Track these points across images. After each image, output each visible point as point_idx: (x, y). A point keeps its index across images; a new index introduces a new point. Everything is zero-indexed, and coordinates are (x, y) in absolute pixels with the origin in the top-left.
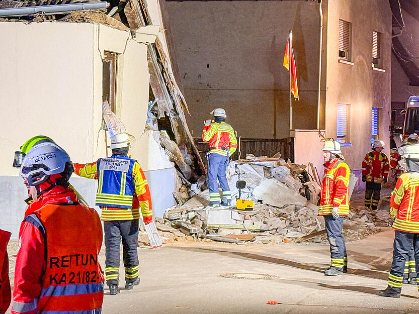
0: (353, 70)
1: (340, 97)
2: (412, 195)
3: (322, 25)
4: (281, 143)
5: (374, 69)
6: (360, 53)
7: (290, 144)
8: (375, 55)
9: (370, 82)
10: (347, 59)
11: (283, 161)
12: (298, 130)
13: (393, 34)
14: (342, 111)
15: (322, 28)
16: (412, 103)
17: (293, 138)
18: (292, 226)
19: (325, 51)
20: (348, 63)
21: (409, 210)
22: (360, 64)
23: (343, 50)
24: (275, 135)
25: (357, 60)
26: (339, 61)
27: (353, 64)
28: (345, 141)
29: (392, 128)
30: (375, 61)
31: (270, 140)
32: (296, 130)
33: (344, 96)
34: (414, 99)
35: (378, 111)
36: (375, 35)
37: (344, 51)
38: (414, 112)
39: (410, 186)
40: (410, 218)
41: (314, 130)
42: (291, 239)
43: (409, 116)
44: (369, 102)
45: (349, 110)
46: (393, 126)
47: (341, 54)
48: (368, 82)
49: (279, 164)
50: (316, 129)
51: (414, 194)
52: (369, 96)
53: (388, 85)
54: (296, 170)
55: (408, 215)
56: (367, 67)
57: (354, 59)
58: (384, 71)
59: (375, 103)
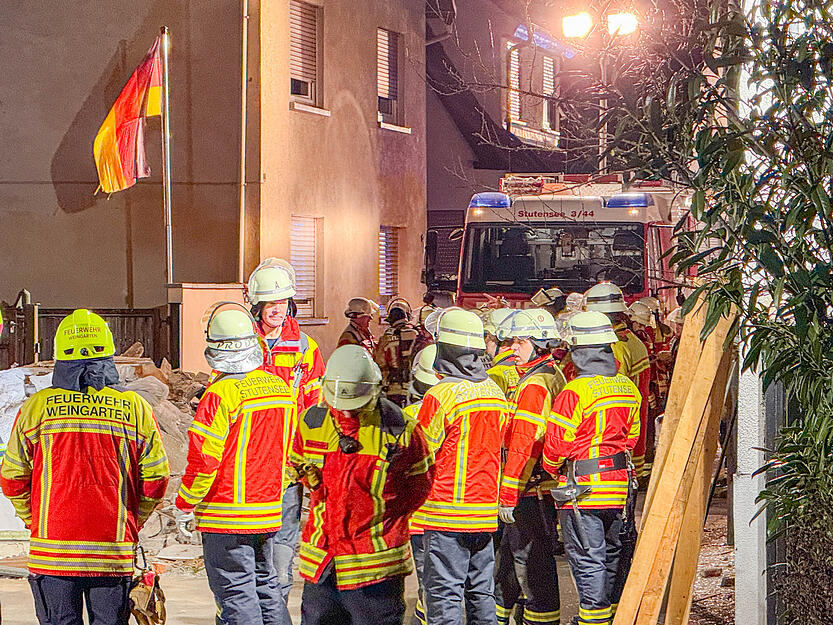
0: (327, 128)
1: (297, 199)
2: (464, 437)
3: (245, 14)
4: (146, 319)
5: (383, 125)
6: (345, 85)
7: (169, 321)
8: (383, 88)
9: (374, 158)
10: (312, 102)
11: (148, 364)
12: (190, 285)
13: (429, 35)
14: (304, 236)
15: (245, 20)
16: (478, 212)
17: (175, 307)
18: (172, 531)
19: (255, 82)
20: (316, 111)
21: (461, 475)
22: (347, 112)
23: (300, 78)
24: (130, 299)
25: (339, 103)
26: (292, 106)
27: (327, 113)
28: (310, 312)
29: (428, 277)
30: (384, 105)
31: (117, 311)
32: (184, 285)
33: (306, 198)
34: (482, 201)
35: (393, 234)
36: (383, 38)
37: (306, 80)
38: (483, 236)
39: (460, 414)
40: (462, 497)
41: (231, 286)
42: (170, 564)
43: (471, 245)
44: (372, 212)
45: (320, 233)
46: (432, 271)
47: (297, 88)
48: (369, 158)
49: (140, 373)
50: (235, 280)
51: (467, 434)
52: (370, 195)
53: (417, 168)
54: (186, 388)
55: (456, 488)
56: (363, 122)
57: (331, 101)
58: (409, 131)
59: (386, 214)
